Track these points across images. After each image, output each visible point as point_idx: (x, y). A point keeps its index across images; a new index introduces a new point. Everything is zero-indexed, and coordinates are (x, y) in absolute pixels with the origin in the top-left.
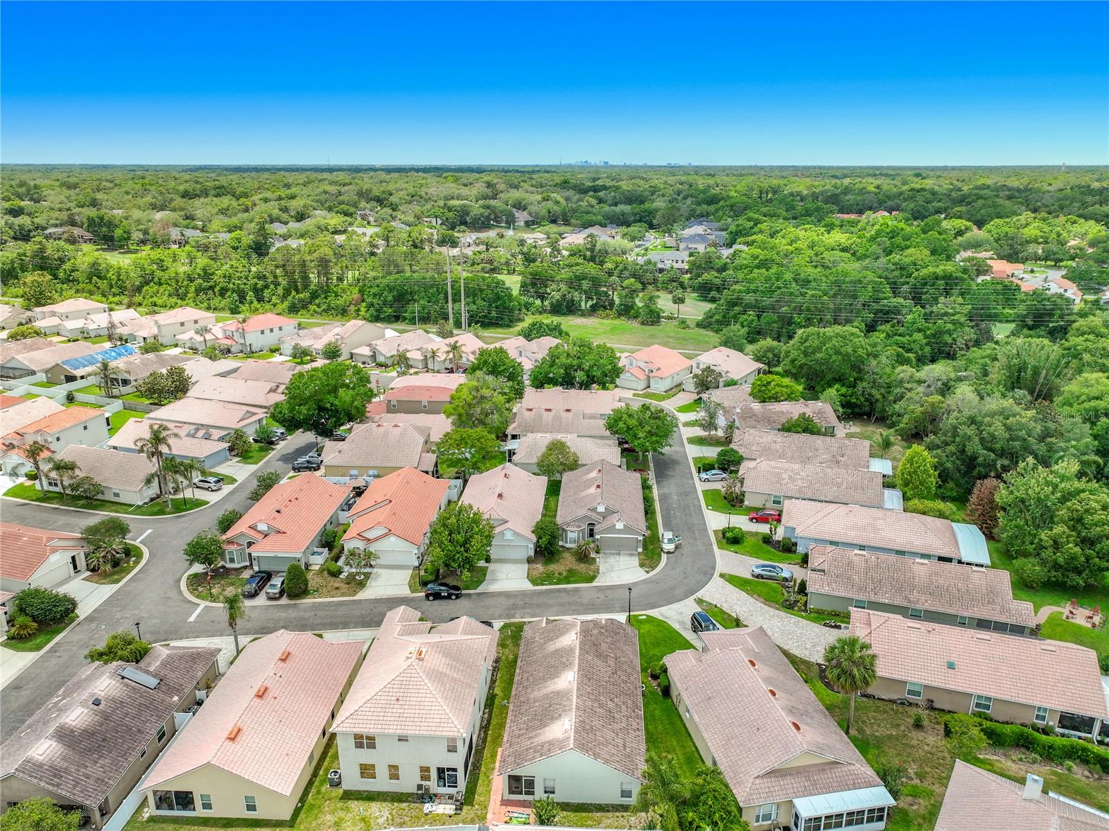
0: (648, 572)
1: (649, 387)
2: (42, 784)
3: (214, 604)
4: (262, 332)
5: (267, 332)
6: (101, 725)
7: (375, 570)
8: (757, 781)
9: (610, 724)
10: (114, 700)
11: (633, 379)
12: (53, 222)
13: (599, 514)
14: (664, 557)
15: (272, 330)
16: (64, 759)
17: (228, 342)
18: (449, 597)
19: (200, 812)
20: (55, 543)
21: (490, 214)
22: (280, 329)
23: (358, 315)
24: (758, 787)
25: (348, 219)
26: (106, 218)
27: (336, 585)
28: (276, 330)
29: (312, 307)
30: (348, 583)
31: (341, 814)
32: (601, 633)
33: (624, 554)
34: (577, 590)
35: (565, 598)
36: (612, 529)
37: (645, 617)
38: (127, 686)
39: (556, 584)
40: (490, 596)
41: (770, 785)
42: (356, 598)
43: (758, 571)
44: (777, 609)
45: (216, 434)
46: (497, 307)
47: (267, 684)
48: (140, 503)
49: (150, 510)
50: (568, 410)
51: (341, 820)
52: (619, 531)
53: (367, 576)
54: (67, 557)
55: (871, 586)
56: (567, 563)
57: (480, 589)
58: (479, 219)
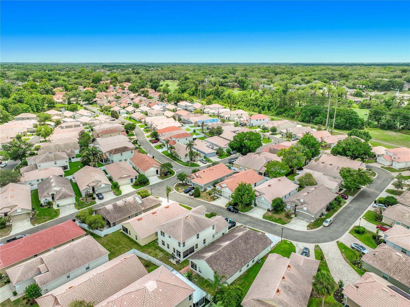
0: (308, 229)
1: (392, 165)
2: (104, 213)
3: (177, 192)
4: (257, 120)
5: (259, 120)
6: (123, 207)
7: (221, 197)
8: (252, 300)
9: (227, 262)
10: (129, 203)
11: (384, 160)
12: (231, 81)
13: (301, 202)
14: (322, 227)
15: (260, 120)
16: (112, 210)
17: (246, 122)
18: (233, 211)
19: (128, 235)
20: (154, 165)
21: (390, 85)
22: (264, 120)
23: (297, 119)
24: (251, 302)
25: (325, 84)
26: (243, 80)
27: (208, 197)
28: (262, 120)
29: (284, 114)
30: (211, 198)
31: (153, 251)
32: (254, 237)
33: (305, 220)
34: (276, 225)
35: (269, 226)
36: (302, 209)
37: (289, 242)
38: (135, 201)
39: (271, 221)
40: (246, 216)
41: (255, 304)
42: (210, 203)
43: (353, 246)
44: (348, 262)
45: (215, 148)
46: (350, 122)
47: (157, 212)
48: (184, 162)
49: (185, 164)
50: (331, 165)
51: (152, 252)
52: (304, 211)
53: (218, 198)
54: (156, 169)
55: (394, 270)
56: (282, 216)
57: (246, 213)
58: (384, 86)
